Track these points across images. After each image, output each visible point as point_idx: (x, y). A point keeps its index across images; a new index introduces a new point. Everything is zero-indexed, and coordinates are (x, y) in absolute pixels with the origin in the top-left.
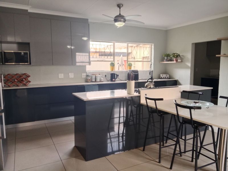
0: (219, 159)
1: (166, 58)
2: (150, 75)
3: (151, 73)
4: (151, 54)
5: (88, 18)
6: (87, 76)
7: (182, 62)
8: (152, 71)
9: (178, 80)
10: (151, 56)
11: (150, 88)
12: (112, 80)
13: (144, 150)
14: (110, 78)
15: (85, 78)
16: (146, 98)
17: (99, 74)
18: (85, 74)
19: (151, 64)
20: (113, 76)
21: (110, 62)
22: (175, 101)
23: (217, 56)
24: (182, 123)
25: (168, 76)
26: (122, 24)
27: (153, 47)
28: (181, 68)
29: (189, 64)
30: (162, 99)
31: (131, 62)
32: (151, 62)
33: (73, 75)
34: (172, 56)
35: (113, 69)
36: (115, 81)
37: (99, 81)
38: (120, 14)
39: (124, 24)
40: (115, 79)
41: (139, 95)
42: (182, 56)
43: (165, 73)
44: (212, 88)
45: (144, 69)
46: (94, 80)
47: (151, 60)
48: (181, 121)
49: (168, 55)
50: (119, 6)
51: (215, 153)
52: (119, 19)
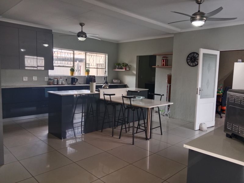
0: (147, 129)
1: (117, 66)
2: (105, 80)
3: (106, 78)
4: (106, 62)
5: (51, 29)
6: (50, 79)
7: (129, 70)
8: (106, 77)
9: (126, 85)
10: (106, 64)
11: (106, 88)
12: (72, 84)
13: (102, 131)
14: (71, 82)
15: (47, 81)
16: (104, 94)
17: (61, 78)
18: (48, 78)
19: (106, 71)
20: (74, 80)
21: (70, 68)
22: (122, 95)
23: (153, 67)
24: (126, 108)
25: (119, 81)
26: (84, 39)
27: (107, 56)
28: (129, 75)
29: (135, 72)
30: (114, 95)
31: (89, 69)
32: (106, 69)
33: (36, 78)
34: (122, 65)
35: (72, 74)
36: (75, 84)
37: (61, 84)
38: (82, 31)
39: (85, 39)
40: (75, 82)
41: (99, 93)
42: (130, 65)
43: (117, 78)
44: (148, 89)
45: (98, 75)
46: (56, 83)
47: (106, 67)
48: (126, 107)
49: (119, 64)
50: (82, 25)
51: (145, 127)
52: (82, 35)
